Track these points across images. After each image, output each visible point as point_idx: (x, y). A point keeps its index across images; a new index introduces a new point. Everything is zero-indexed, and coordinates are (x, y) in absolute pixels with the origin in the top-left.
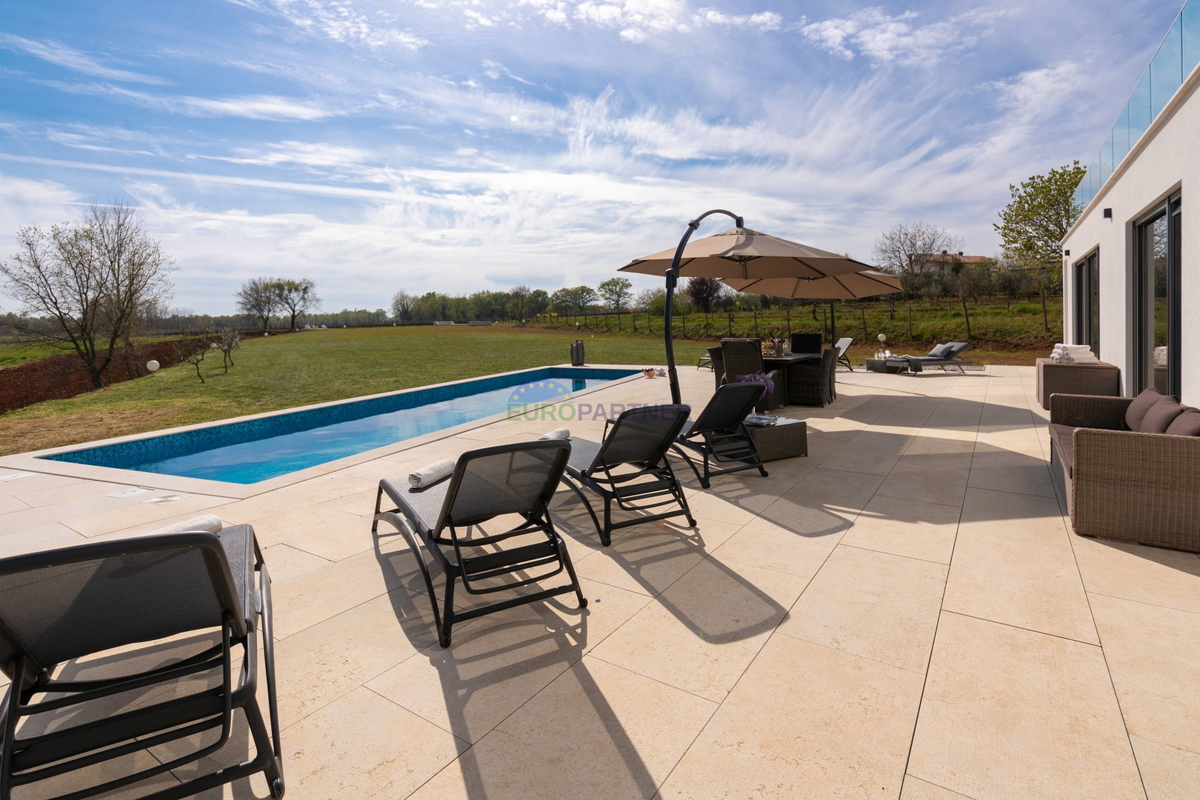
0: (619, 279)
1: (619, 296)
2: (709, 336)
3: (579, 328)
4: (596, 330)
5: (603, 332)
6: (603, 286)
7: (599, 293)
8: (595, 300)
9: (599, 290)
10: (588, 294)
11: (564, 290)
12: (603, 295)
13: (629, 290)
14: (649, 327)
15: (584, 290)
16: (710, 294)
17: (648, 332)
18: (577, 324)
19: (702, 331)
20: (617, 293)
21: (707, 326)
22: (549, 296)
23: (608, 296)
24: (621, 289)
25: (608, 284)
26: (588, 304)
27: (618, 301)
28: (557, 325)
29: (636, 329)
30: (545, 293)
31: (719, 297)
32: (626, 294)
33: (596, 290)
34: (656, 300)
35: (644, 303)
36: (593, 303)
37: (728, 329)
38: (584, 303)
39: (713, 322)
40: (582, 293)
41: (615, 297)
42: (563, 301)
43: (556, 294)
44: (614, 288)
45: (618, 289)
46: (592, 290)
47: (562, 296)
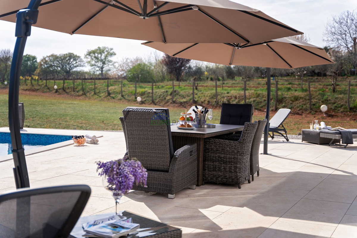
0: (105, 48)
1: (104, 63)
2: (174, 102)
3: (57, 91)
4: (73, 93)
5: (79, 96)
6: (89, 54)
7: (85, 60)
8: (81, 66)
9: (86, 57)
10: (75, 60)
11: (52, 56)
12: (89, 62)
13: (113, 59)
14: (122, 92)
15: (71, 56)
16: (182, 65)
17: (120, 96)
18: (56, 87)
19: (168, 98)
20: (101, 60)
21: (174, 93)
22: (38, 60)
23: (93, 62)
24: (106, 57)
25: (94, 52)
26: (75, 69)
27: (102, 68)
28: (37, 87)
29: (109, 94)
30: (34, 58)
31: (190, 68)
32: (110, 61)
33: (82, 57)
34: (134, 67)
35: (123, 70)
36: (78, 69)
37: (191, 97)
38: (71, 68)
39: (179, 90)
40: (70, 59)
41: (100, 64)
42: (51, 66)
43: (44, 59)
44: (99, 55)
45: (103, 57)
46: (79, 57)
47: (51, 61)
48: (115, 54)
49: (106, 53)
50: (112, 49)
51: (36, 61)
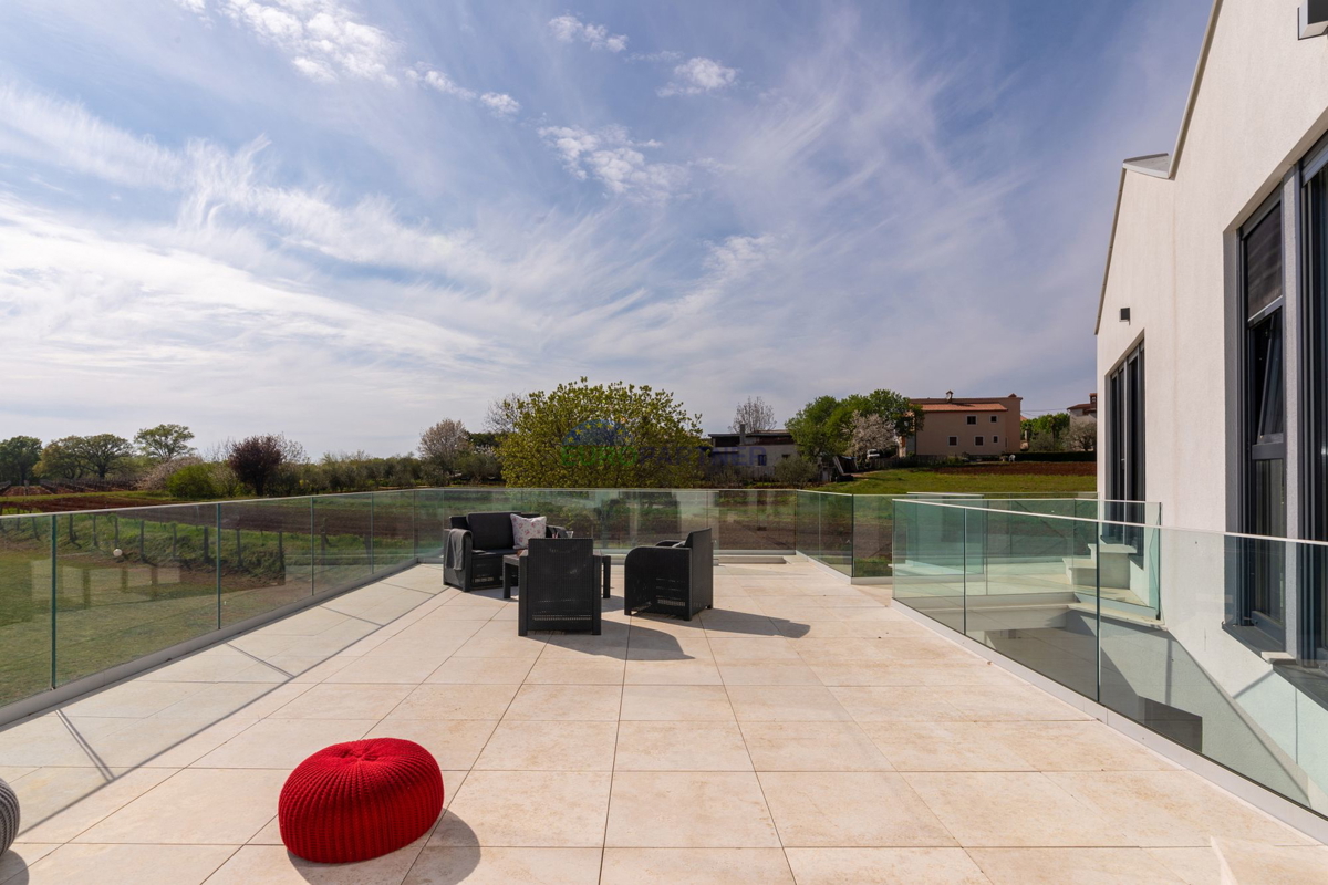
0: (173, 426)
1: (171, 451)
6: (143, 435)
7: (136, 445)
9: (136, 440)
10: (116, 446)
11: (71, 439)
12: (143, 448)
13: (189, 443)
20: (167, 446)
22: (44, 446)
23: (152, 450)
24: (176, 441)
25: (152, 433)
30: (36, 442)
32: (182, 447)
40: (105, 444)
41: (164, 452)
43: (55, 443)
44: (163, 438)
45: (170, 441)
46: (124, 441)
47: (67, 448)
48: (192, 436)
49: (175, 435)
50: (186, 429)
51: (40, 447)
